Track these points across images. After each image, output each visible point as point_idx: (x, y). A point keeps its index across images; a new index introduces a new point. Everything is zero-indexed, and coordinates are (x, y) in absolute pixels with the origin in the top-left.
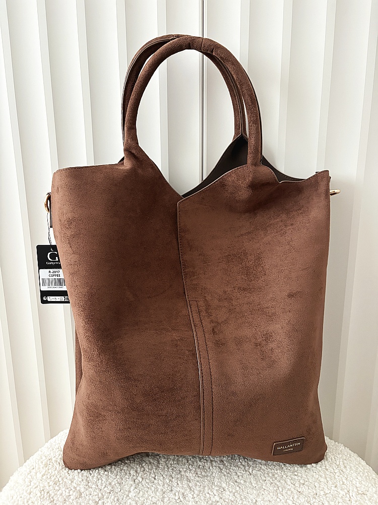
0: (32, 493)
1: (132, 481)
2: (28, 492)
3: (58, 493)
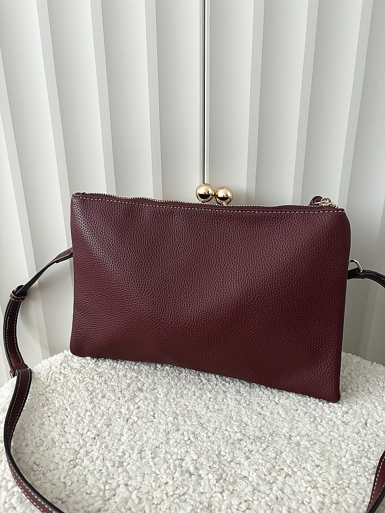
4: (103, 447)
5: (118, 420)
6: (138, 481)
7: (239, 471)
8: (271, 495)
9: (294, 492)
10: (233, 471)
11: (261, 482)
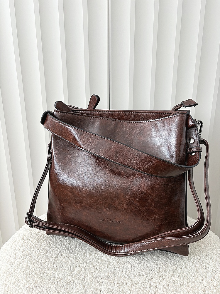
0: (17, 254)
1: (76, 242)
2: (15, 253)
3: (34, 252)
4: (68, 252)
5: (74, 242)
6: (84, 264)
7: (126, 260)
8: (139, 268)
9: (148, 267)
10: (124, 260)
11: (135, 264)
